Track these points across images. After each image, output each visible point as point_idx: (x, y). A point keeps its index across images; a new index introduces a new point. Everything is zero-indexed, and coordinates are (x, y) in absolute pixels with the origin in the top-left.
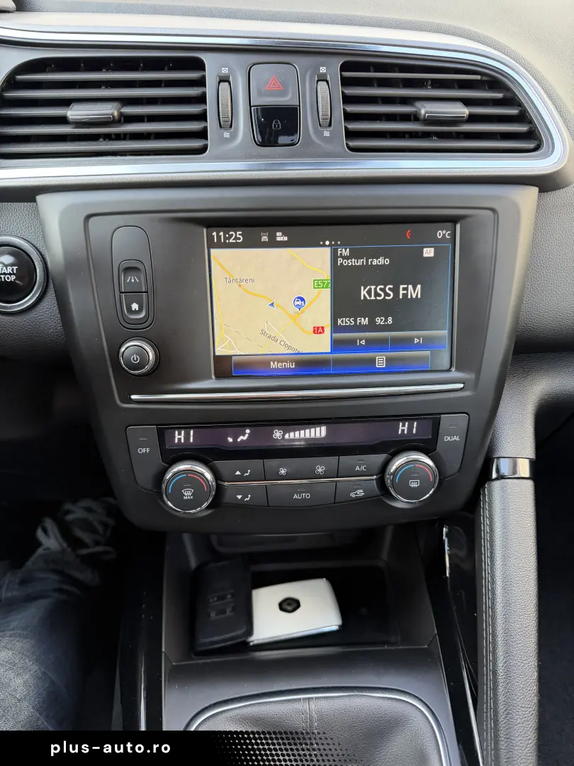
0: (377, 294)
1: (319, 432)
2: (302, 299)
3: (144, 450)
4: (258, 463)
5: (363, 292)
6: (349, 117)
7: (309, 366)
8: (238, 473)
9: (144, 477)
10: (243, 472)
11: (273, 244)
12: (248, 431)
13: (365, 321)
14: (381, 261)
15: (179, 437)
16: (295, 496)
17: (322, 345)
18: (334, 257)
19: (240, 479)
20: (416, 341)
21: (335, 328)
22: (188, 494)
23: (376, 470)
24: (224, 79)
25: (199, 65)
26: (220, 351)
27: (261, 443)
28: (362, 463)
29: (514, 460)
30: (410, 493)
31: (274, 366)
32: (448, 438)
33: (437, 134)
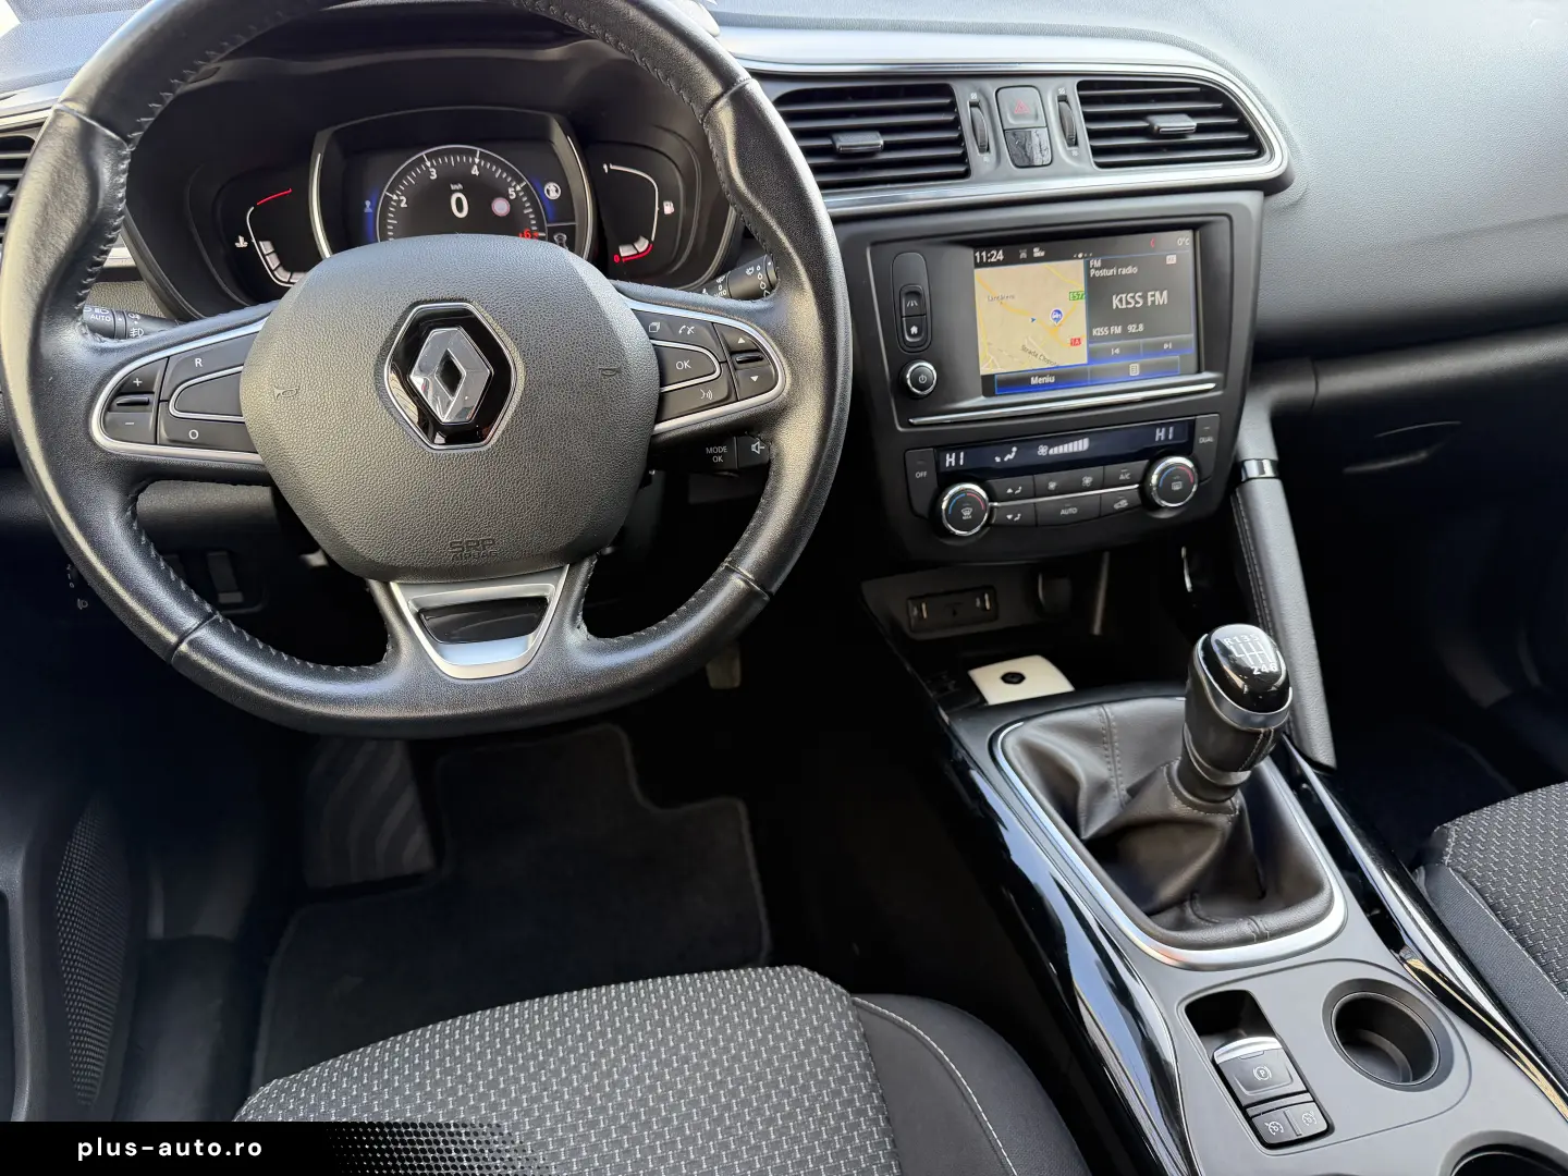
0: (1128, 303)
1: (1081, 446)
2: (1059, 312)
3: (921, 474)
4: (1027, 479)
5: (1115, 302)
6: (1092, 135)
7: (1065, 378)
8: (1010, 491)
9: (921, 505)
10: (1014, 490)
11: (1031, 259)
12: (1014, 449)
14: (1130, 270)
15: (950, 460)
16: (1063, 512)
17: (1078, 357)
18: (1088, 268)
19: (1012, 497)
20: (1166, 346)
21: (1091, 339)
22: (967, 513)
23: (1139, 479)
24: (973, 105)
25: (948, 92)
26: (985, 370)
27: (1027, 461)
28: (1124, 471)
29: (1260, 462)
30: (1173, 497)
31: (1034, 381)
32: (1203, 440)
33: (1170, 147)
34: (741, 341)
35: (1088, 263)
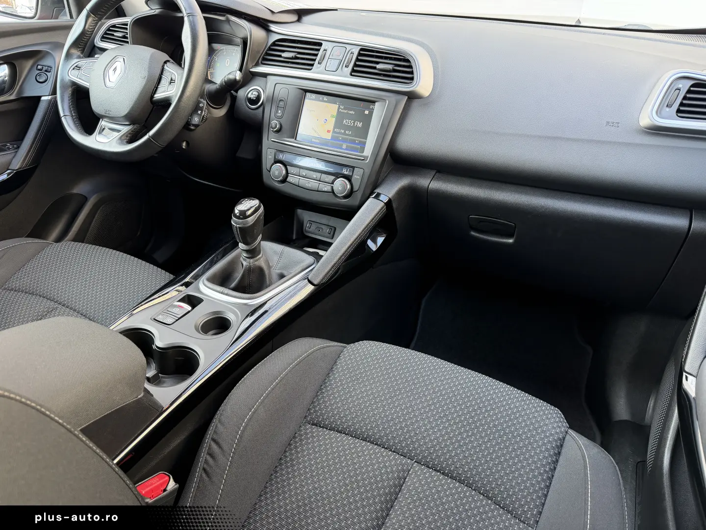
0: (348, 123)
2: (326, 120)
3: (270, 157)
4: (298, 170)
5: (345, 122)
6: (355, 65)
7: (323, 142)
8: (292, 171)
11: (323, 101)
12: (299, 160)
13: (343, 131)
14: (352, 112)
15: (281, 156)
16: (307, 185)
17: (328, 137)
18: (339, 108)
19: (292, 174)
20: (357, 142)
21: (334, 132)
22: (277, 173)
23: (332, 182)
24: (325, 50)
25: (321, 45)
28: (329, 179)
31: (313, 140)
32: (356, 177)
35: (339, 106)
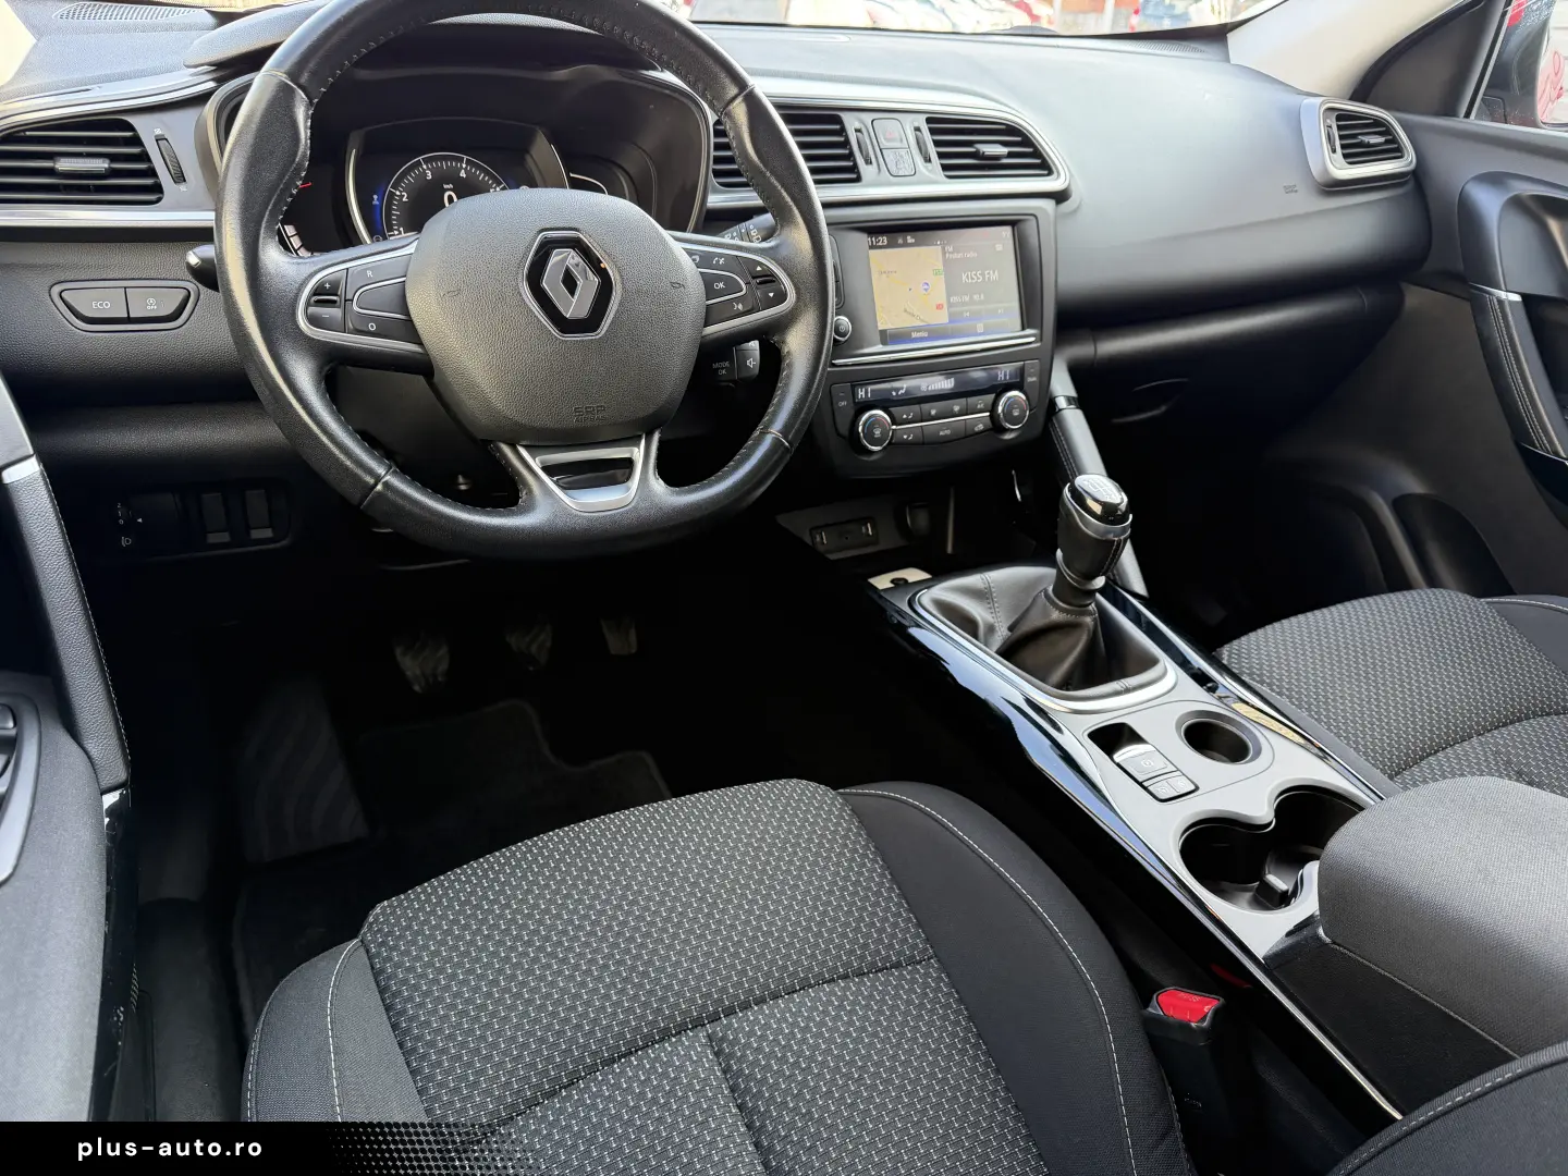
0: (972, 279)
1: (949, 383)
2: (927, 284)
3: (842, 404)
4: (916, 408)
5: (964, 277)
6: (940, 155)
7: (935, 333)
8: (905, 416)
9: (844, 429)
10: (908, 415)
11: (906, 245)
12: (904, 385)
13: (967, 299)
14: (973, 254)
15: (861, 393)
16: (941, 433)
17: (942, 318)
18: (944, 253)
19: (908, 422)
20: (999, 311)
21: (950, 305)
22: (877, 433)
23: (990, 408)
24: (858, 131)
25: (839, 121)
26: (880, 328)
28: (981, 402)
30: (1014, 422)
31: (914, 335)
32: (1030, 379)
33: (990, 166)
34: (759, 269)
35: (943, 249)
